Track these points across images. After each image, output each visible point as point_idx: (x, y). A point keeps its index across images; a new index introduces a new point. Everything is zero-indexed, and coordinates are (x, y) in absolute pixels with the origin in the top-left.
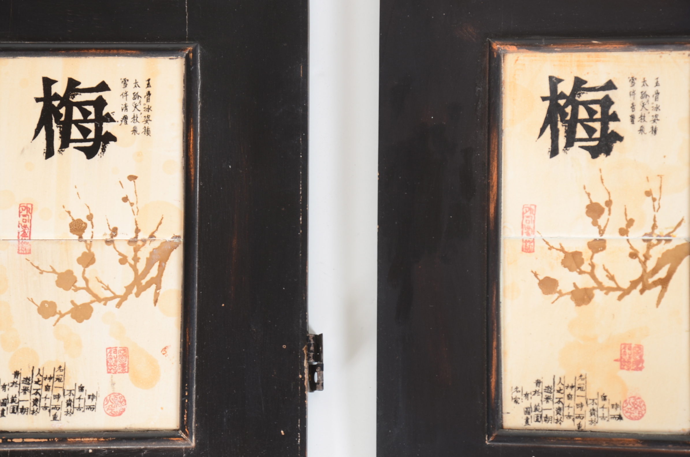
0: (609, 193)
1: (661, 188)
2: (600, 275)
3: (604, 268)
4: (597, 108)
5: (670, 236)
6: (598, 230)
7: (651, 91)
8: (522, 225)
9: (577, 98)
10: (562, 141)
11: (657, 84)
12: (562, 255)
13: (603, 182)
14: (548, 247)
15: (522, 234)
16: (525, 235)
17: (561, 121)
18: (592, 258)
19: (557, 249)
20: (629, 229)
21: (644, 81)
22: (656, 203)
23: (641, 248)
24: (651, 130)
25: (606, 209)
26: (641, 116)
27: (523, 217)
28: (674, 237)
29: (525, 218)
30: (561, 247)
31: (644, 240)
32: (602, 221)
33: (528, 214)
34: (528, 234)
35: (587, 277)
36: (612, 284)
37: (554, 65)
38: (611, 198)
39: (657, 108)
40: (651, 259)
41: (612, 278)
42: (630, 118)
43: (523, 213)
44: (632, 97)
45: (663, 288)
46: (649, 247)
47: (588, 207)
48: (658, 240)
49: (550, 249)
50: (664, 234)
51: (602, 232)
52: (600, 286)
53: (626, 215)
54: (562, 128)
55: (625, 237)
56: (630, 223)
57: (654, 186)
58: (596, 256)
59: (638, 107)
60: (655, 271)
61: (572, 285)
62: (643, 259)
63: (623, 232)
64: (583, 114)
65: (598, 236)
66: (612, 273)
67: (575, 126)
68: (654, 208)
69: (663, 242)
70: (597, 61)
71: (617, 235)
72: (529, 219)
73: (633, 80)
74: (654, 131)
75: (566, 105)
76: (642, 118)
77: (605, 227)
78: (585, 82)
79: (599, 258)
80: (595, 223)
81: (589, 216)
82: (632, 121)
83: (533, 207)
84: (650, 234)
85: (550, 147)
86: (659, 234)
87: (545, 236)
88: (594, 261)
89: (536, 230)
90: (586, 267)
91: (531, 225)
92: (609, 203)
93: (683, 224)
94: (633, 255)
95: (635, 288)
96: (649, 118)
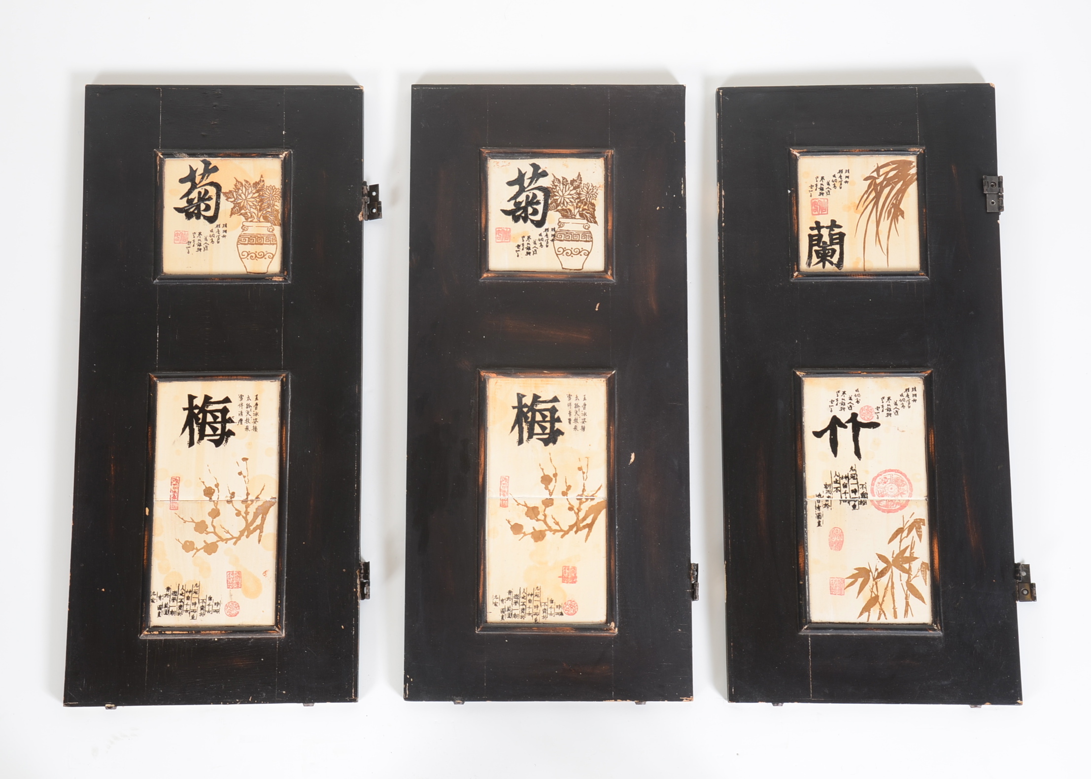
0: (555, 469)
1: (587, 465)
2: (550, 521)
3: (552, 517)
4: (547, 413)
5: (594, 496)
6: (548, 492)
7: (581, 403)
8: (500, 489)
9: (535, 407)
10: (526, 435)
11: (585, 399)
12: (526, 509)
13: (551, 462)
14: (517, 503)
15: (500, 495)
16: (502, 496)
17: (525, 422)
18: (545, 511)
19: (523, 505)
20: (568, 492)
21: (577, 397)
22: (585, 475)
23: (576, 504)
24: (581, 428)
25: (554, 479)
26: (575, 419)
27: (501, 484)
28: (596, 497)
29: (502, 485)
30: (525, 503)
31: (578, 499)
32: (551, 487)
33: (504, 482)
34: (504, 495)
35: (542, 523)
36: (557, 528)
37: (520, 386)
38: (557, 472)
39: (585, 414)
40: (582, 511)
41: (557, 524)
42: (568, 420)
43: (501, 482)
44: (569, 407)
45: (589, 530)
46: (580, 504)
47: (542, 477)
48: (586, 499)
49: (518, 505)
50: (590, 495)
51: (551, 494)
52: (550, 529)
53: (566, 483)
54: (525, 427)
55: (566, 497)
56: (569, 487)
57: (583, 464)
58: (547, 509)
59: (573, 413)
60: (584, 519)
61: (532, 528)
62: (577, 511)
63: (564, 494)
64: (538, 417)
65: (548, 497)
66: (557, 521)
67: (534, 426)
68: (584, 478)
69: (590, 500)
70: (547, 384)
71: (561, 496)
72: (505, 485)
73: (570, 396)
74: (583, 429)
75: (528, 412)
76: (576, 420)
77: (553, 490)
78: (540, 397)
79: (549, 511)
80: (547, 488)
81: (542, 483)
82: (570, 423)
83: (507, 478)
84: (581, 495)
85: (518, 439)
86: (586, 495)
87: (515, 496)
88: (546, 512)
89: (509, 492)
90: (541, 517)
91: (506, 490)
92: (555, 475)
93: (601, 488)
94: (571, 509)
95: (572, 530)
96: (580, 421)
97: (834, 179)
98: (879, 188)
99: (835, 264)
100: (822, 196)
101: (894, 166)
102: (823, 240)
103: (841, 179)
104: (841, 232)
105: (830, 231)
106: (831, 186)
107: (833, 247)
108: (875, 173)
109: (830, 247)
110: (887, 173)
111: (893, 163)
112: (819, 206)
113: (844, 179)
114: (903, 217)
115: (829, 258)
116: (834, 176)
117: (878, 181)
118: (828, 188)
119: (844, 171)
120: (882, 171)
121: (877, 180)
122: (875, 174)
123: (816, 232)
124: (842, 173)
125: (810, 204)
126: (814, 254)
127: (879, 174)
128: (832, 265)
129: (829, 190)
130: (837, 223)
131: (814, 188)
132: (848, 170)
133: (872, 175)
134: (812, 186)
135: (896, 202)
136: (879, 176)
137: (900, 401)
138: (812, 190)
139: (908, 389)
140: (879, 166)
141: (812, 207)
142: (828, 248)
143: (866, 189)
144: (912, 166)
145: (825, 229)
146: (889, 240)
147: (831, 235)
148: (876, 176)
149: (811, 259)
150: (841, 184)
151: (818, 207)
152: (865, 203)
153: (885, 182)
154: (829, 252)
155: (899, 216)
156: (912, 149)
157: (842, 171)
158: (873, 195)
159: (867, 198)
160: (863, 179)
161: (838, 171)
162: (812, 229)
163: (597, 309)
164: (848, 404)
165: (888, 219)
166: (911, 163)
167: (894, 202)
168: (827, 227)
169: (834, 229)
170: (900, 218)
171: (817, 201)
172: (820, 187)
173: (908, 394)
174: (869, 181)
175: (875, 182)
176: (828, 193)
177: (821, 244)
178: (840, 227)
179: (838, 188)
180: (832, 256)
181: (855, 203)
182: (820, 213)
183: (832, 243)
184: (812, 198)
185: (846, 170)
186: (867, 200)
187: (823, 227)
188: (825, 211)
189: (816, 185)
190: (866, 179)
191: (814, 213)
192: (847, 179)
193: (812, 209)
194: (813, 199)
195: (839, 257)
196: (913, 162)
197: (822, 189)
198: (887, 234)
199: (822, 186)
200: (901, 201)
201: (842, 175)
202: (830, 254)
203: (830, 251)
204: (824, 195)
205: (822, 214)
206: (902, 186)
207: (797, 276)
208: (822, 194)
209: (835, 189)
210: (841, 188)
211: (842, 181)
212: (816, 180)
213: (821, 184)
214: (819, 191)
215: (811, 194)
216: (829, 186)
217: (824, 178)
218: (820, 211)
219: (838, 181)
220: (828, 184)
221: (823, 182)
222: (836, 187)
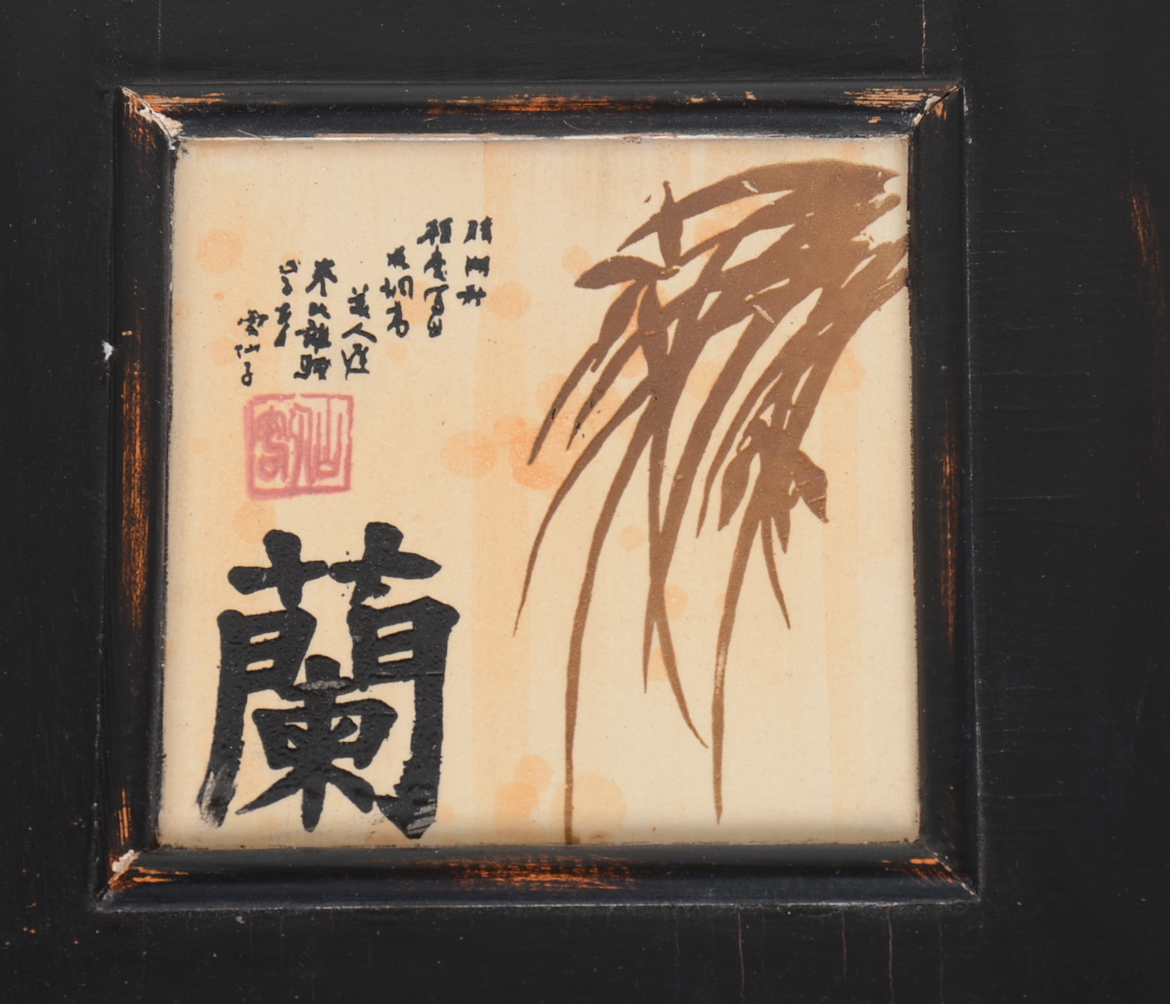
97: (395, 274)
98: (671, 331)
99: (384, 800)
100: (314, 377)
101: (769, 199)
102: (315, 648)
103: (439, 275)
104: (427, 601)
105: (356, 599)
106: (378, 321)
107: (378, 691)
108: (653, 240)
109: (356, 696)
110: (727, 241)
111: (763, 179)
112: (299, 440)
113: (457, 279)
114: (819, 509)
115: (346, 764)
116: (397, 258)
117: (668, 290)
118: (357, 329)
119: (459, 230)
120: (693, 231)
121: (661, 284)
122: (649, 250)
123: (268, 601)
124: (446, 239)
125: (237, 427)
126: (251, 735)
127: (678, 246)
128: (366, 808)
129: (364, 342)
130: (405, 547)
131: (270, 330)
132: (487, 224)
133: (627, 252)
134: (254, 320)
135: (777, 417)
136: (675, 258)
138: (253, 340)
140: (678, 196)
141: (251, 446)
142: (341, 699)
143: (595, 339)
144: (880, 198)
145: (327, 580)
146: (731, 648)
147: (361, 620)
148: (659, 261)
149: (235, 766)
150: (438, 309)
151: (291, 445)
152: (585, 426)
153: (712, 298)
154: (347, 727)
155: (792, 502)
156: (877, 98)
157: (447, 224)
158: (636, 371)
159: (599, 391)
160: (578, 274)
161: (423, 231)
162: (244, 579)
165: (724, 521)
166: (872, 179)
167: (767, 416)
168: (342, 571)
169: (385, 580)
170: (800, 513)
171: (284, 407)
172: (304, 325)
174: (613, 292)
175: (652, 294)
176: (357, 361)
177: (301, 677)
178: (422, 567)
179: (418, 329)
180: (364, 753)
181: (521, 423)
182: (302, 482)
183: (368, 671)
184: (256, 388)
185: (473, 224)
186: (600, 405)
187: (318, 569)
188: (333, 474)
189: (284, 313)
190: (593, 278)
191: (260, 483)
192: (476, 278)
193: (251, 459)
194: (262, 399)
195: (408, 755)
196: (888, 176)
197: (317, 337)
198: (719, 613)
199: (319, 319)
200: (810, 413)
201: (445, 250)
202: (352, 738)
203: (357, 720)
204: (329, 373)
205: (310, 490)
206: (815, 317)
207: (131, 873)
208: (316, 367)
209: (401, 335)
210: (435, 331)
211: (445, 287)
212: (285, 280)
213: (315, 309)
214: (296, 347)
215: (248, 365)
216: (363, 319)
217: (334, 270)
218: (297, 468)
219: (419, 290)
220: (359, 305)
221: (323, 293)
222: (406, 323)
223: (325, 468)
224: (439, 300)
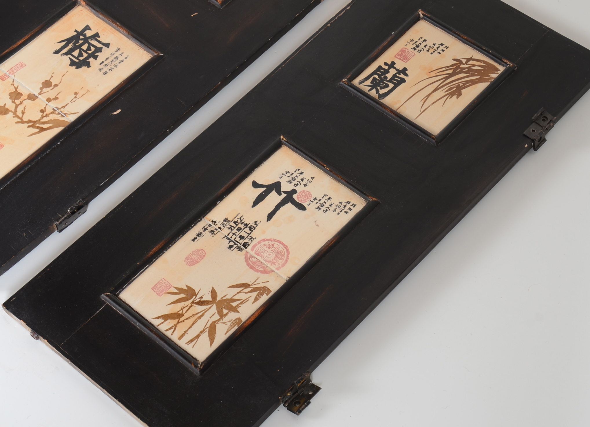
0: (61, 82)
1: (83, 95)
2: (20, 109)
3: (25, 107)
4: (93, 49)
5: (65, 115)
6: (40, 92)
7: (120, 58)
8: (12, 68)
9: (89, 40)
10: (65, 50)
11: (126, 58)
12: (14, 90)
13: (63, 76)
14: (12, 83)
15: (7, 72)
16: (8, 73)
17: (73, 44)
18: (25, 100)
19: (14, 87)
20: (52, 101)
21: (123, 53)
22: (75, 99)
23: (49, 110)
24: (104, 72)
25: (53, 87)
26: (107, 64)
27: (15, 66)
28: (67, 117)
29: (16, 67)
30: (17, 87)
31: (53, 109)
32: (45, 90)
33: (19, 66)
34: (10, 73)
35: (14, 105)
36: (20, 115)
37: (94, 23)
38: (59, 85)
39: (116, 66)
40: (48, 117)
41: (23, 113)
42: (101, 62)
43: (17, 65)
44: (111, 55)
45: (39, 131)
46: (51, 113)
47: (46, 81)
48: (59, 113)
49: (12, 84)
50: (64, 113)
51: (39, 94)
52: (15, 113)
53: (58, 95)
54: (70, 46)
55: (47, 103)
56: (56, 98)
57: (81, 92)
58: (27, 100)
59: (109, 60)
60: (44, 123)
61: (4, 104)
62: (44, 115)
63: (49, 100)
64: (85, 47)
65: (37, 94)
66: (25, 112)
67: (76, 49)
68: (72, 100)
69: (60, 115)
70: (112, 33)
71: (45, 100)
72: (17, 68)
73: (118, 49)
74: (105, 73)
75: (82, 39)
76: (106, 65)
77: (44, 93)
78: (99, 37)
79: (27, 102)
80: (41, 89)
81: (42, 84)
82: (101, 64)
83: (24, 65)
84: (58, 109)
85: (57, 49)
86: (62, 111)
87: (16, 79)
88: (23, 101)
89: (14, 74)
90: (18, 102)
91: (15, 71)
92: (56, 86)
93: (76, 114)
94: (42, 111)
95: (28, 124)
96: (108, 67)
97: (433, 46)
98: (458, 70)
99: (379, 94)
100: (413, 50)
101: (483, 64)
102: (387, 75)
103: (437, 49)
104: (404, 79)
105: (397, 73)
106: (426, 49)
107: (389, 83)
108: (466, 60)
109: (387, 82)
110: (474, 65)
111: (484, 62)
112: (405, 55)
113: (439, 50)
114: (457, 98)
115: (379, 88)
116: (434, 44)
117: (462, 66)
118: (423, 48)
119: (444, 46)
120: (471, 62)
121: (462, 65)
122: (464, 61)
123: (386, 67)
124: (442, 46)
125: (400, 49)
126: (371, 79)
127: (468, 62)
128: (377, 93)
129: (422, 50)
130: (406, 72)
132: (448, 47)
133: (461, 60)
134: (413, 40)
135: (462, 86)
136: (466, 63)
137: (336, 205)
138: (410, 42)
139: (350, 202)
140: (473, 58)
141: (400, 52)
142: (385, 82)
143: (449, 66)
144: (496, 72)
145: (395, 69)
146: (433, 104)
147: (395, 76)
148: (464, 63)
149: (366, 80)
150: (434, 52)
151: (404, 55)
152: (439, 73)
153: (467, 70)
154: (382, 85)
155: (455, 95)
156: (505, 61)
157: (443, 44)
158: (451, 71)
159: (444, 71)
160: (453, 58)
161: (440, 43)
162: (386, 64)
163: (192, 16)
164: (297, 182)
165: (445, 92)
166: (497, 70)
167: (461, 85)
168: (397, 70)
169: (401, 74)
170: (455, 97)
171: (407, 50)
172: (417, 44)
173: (346, 205)
174: (456, 62)
175: (460, 65)
176: (420, 51)
177: (382, 77)
178: (407, 75)
179: (430, 52)
180: (381, 88)
181: (432, 68)
182: (401, 59)
183: (391, 81)
184: (405, 47)
185: (446, 46)
186: (443, 72)
187: (395, 68)
188: (406, 60)
189: (416, 42)
190: (454, 60)
191: (397, 56)
192: (441, 51)
193: (398, 53)
194: (405, 48)
195: (386, 91)
196: (500, 70)
197: (418, 46)
198: (436, 100)
199: (420, 45)
200: (466, 88)
202: (382, 86)
203: (384, 85)
204: (415, 50)
205: (402, 60)
206: (476, 79)
207: (345, 81)
208: (414, 49)
209: (427, 52)
210: (431, 54)
211: (437, 50)
212: (420, 39)
213: (420, 44)
214: (414, 46)
215: (407, 44)
216: (424, 48)
217: (426, 41)
218: (402, 57)
219: (434, 49)
220: (425, 46)
221: (423, 43)
222: (429, 51)
223: (405, 59)
224: (435, 51)
